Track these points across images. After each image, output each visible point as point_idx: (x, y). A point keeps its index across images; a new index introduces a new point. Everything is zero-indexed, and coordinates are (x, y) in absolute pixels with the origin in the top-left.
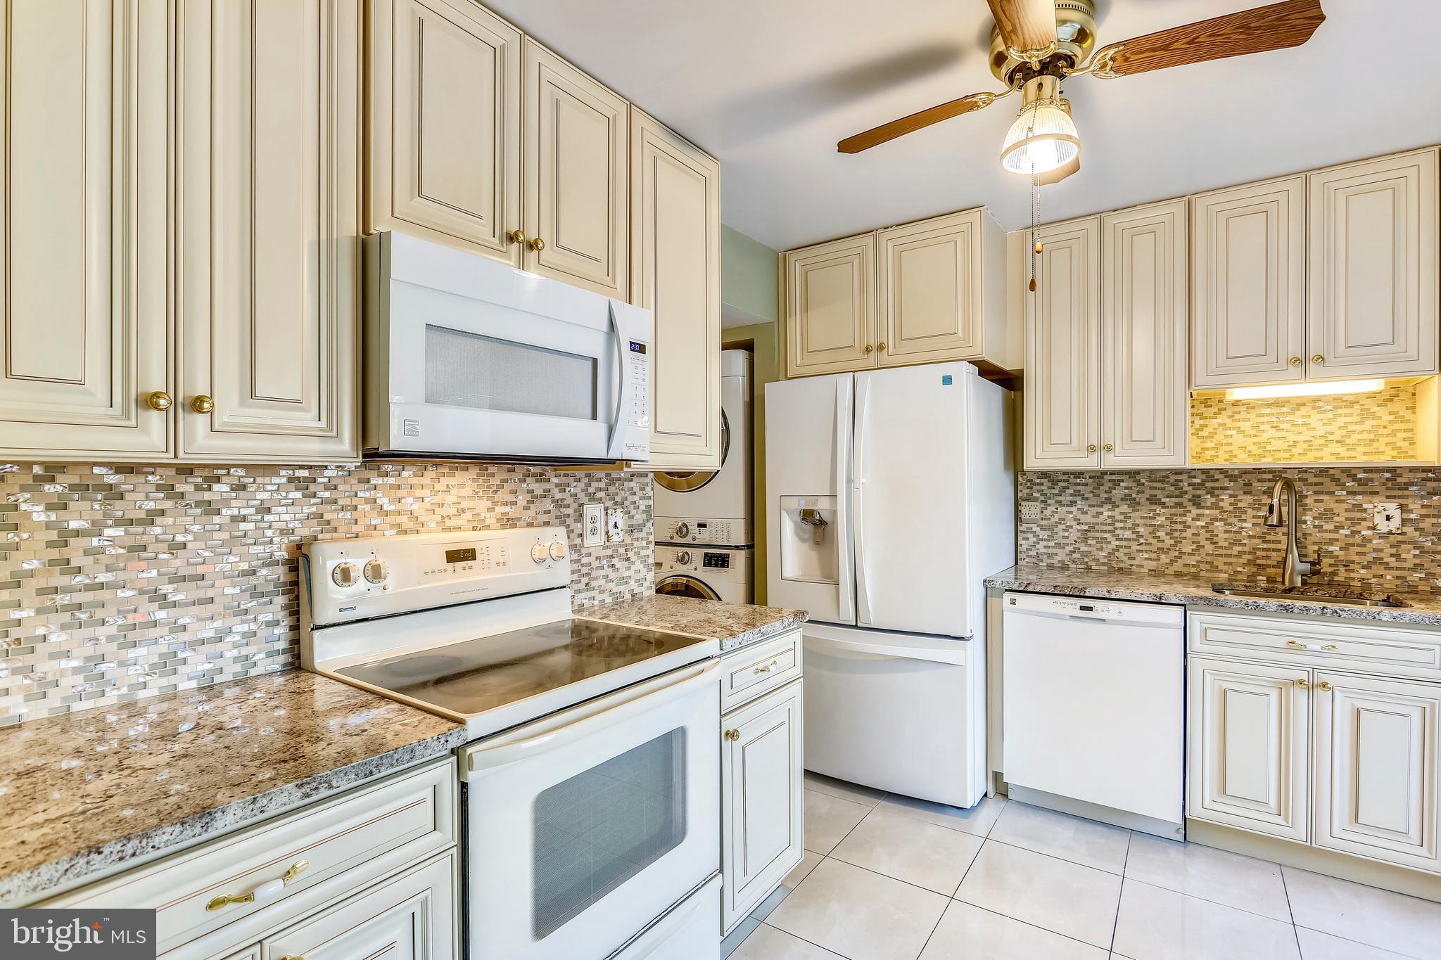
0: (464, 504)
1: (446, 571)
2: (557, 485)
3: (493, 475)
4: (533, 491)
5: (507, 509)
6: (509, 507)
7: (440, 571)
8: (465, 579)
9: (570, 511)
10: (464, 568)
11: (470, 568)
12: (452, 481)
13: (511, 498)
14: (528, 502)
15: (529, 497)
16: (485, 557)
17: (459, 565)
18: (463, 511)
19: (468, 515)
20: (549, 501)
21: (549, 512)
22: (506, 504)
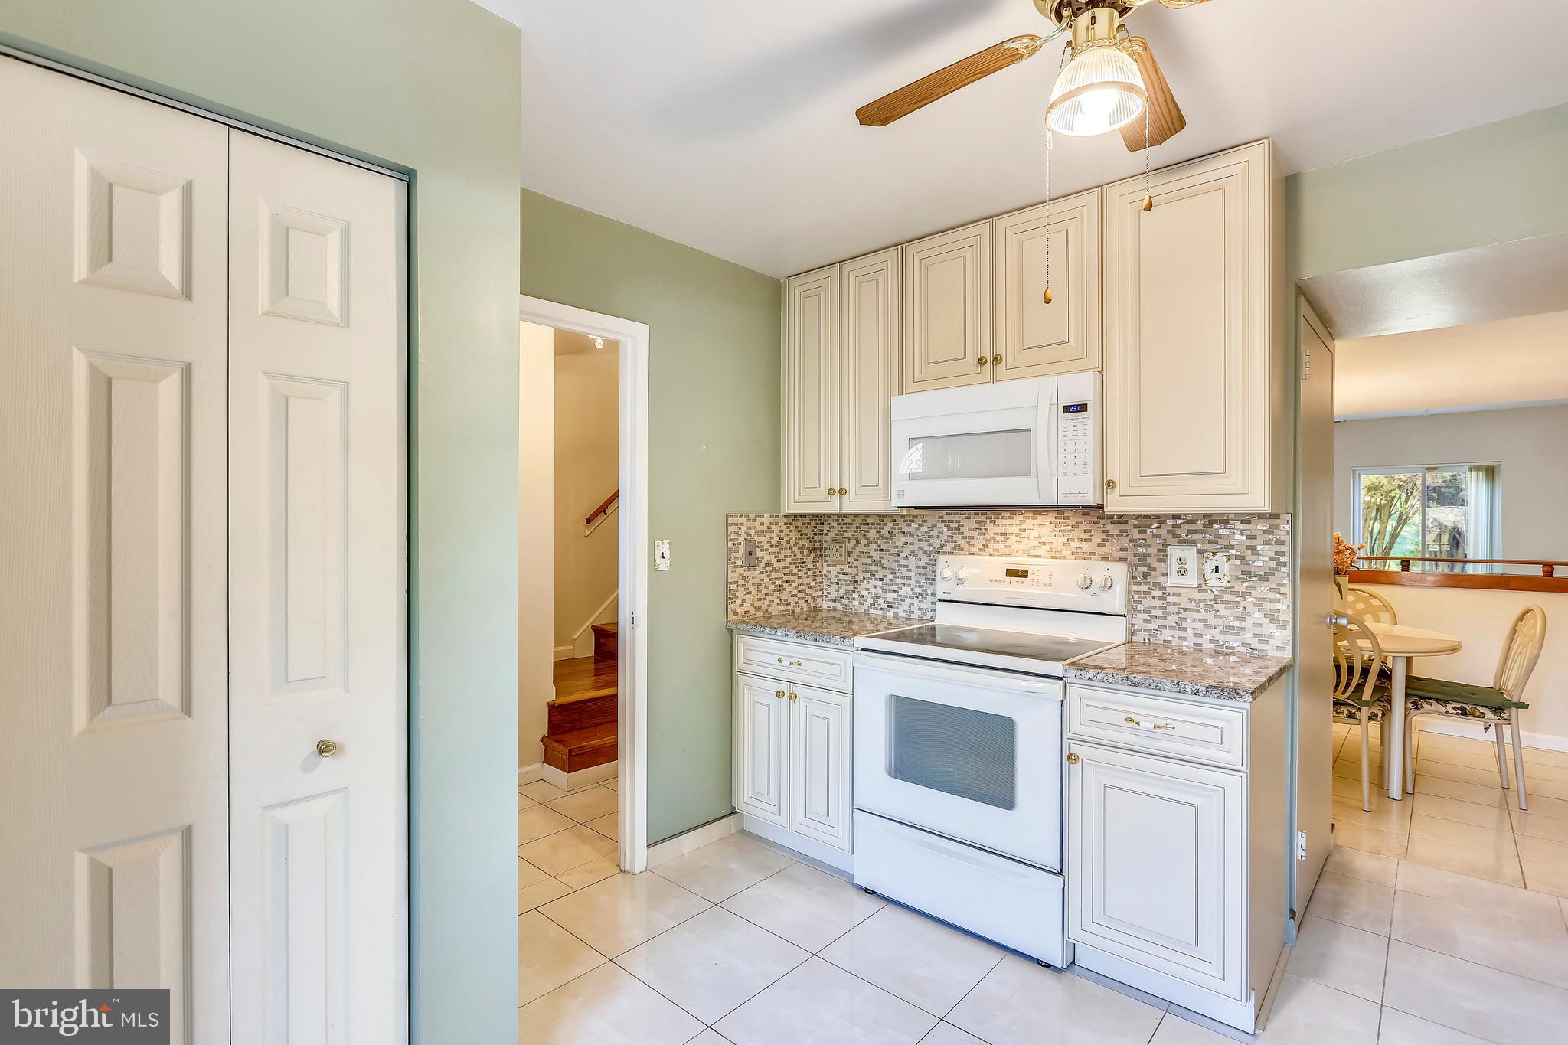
0: (1045, 539)
1: (1004, 581)
2: (1135, 526)
3: (1069, 518)
4: (1108, 531)
5: (1083, 545)
6: (1084, 543)
7: (1000, 581)
8: (1016, 590)
9: (1153, 551)
10: (1018, 582)
11: (1022, 583)
12: (1035, 522)
13: (1086, 536)
14: (1103, 540)
15: (1104, 536)
16: (1035, 577)
17: (1014, 579)
18: (1044, 543)
19: (1048, 548)
20: (1126, 540)
21: (1126, 550)
22: (1081, 540)
